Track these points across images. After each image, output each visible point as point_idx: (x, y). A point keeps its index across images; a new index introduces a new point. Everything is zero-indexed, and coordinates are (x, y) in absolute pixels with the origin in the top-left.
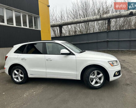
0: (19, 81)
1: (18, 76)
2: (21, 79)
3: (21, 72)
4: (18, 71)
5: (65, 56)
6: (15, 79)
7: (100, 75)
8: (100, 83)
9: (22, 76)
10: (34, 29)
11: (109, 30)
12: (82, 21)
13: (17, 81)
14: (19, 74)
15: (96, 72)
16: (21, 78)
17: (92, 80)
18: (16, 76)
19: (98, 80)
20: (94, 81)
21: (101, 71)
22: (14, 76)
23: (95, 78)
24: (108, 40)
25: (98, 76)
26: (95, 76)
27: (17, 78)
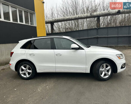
0: (26, 76)
1: (25, 72)
2: (29, 75)
3: (29, 67)
4: (25, 67)
5: (74, 51)
6: (23, 75)
7: (108, 68)
8: (108, 75)
9: (30, 71)
10: (30, 25)
11: (99, 27)
12: (73, 18)
13: (25, 77)
14: (26, 69)
15: (105, 65)
16: (29, 73)
17: (101, 72)
18: (24, 72)
19: (107, 72)
20: (103, 73)
21: (109, 64)
22: (21, 72)
23: (104, 71)
24: (98, 36)
25: (106, 69)
26: (104, 69)
27: (25, 74)
